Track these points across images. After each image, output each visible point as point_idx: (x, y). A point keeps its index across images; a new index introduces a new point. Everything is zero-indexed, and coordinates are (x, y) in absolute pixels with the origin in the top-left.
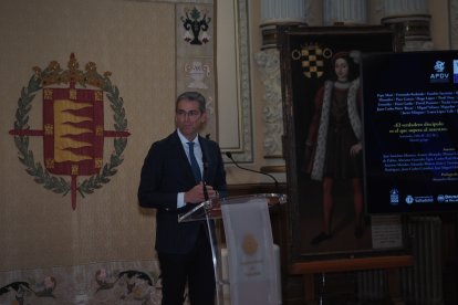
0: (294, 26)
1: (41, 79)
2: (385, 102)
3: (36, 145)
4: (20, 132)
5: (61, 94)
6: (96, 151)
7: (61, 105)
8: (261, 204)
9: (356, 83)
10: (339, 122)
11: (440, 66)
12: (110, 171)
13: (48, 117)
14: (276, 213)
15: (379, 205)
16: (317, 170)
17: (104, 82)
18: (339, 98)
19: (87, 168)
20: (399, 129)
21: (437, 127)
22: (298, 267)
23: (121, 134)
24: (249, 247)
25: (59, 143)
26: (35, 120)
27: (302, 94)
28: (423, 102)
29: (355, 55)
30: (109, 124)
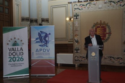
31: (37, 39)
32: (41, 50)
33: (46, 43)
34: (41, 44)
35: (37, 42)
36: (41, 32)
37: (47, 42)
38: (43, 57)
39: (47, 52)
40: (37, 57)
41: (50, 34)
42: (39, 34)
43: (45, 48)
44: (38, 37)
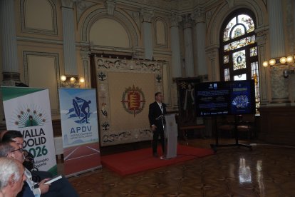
0: (180, 78)
1: (127, 91)
2: (199, 93)
3: (127, 104)
4: (123, 102)
5: (131, 94)
6: (139, 105)
7: (131, 96)
8: (173, 115)
9: (193, 90)
10: (189, 98)
11: (211, 85)
12: (142, 109)
13: (129, 98)
14: (176, 117)
15: (198, 115)
16: (185, 108)
17: (140, 91)
18: (189, 93)
19: (137, 109)
20: (202, 99)
21: (210, 98)
22: (182, 128)
23: (144, 101)
24: (171, 125)
25: (132, 104)
26: (126, 99)
27: (181, 92)
28: (208, 93)
29: (193, 84)
30: (141, 100)
31: (71, 111)
32: (78, 129)
33: (86, 118)
34: (77, 119)
35: (72, 116)
36: (77, 98)
37: (86, 116)
38: (82, 141)
39: (87, 131)
40: (73, 143)
41: (90, 102)
42: (75, 103)
43: (85, 125)
44: (72, 106)
